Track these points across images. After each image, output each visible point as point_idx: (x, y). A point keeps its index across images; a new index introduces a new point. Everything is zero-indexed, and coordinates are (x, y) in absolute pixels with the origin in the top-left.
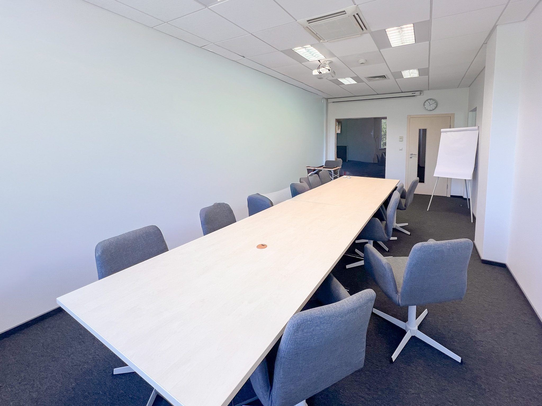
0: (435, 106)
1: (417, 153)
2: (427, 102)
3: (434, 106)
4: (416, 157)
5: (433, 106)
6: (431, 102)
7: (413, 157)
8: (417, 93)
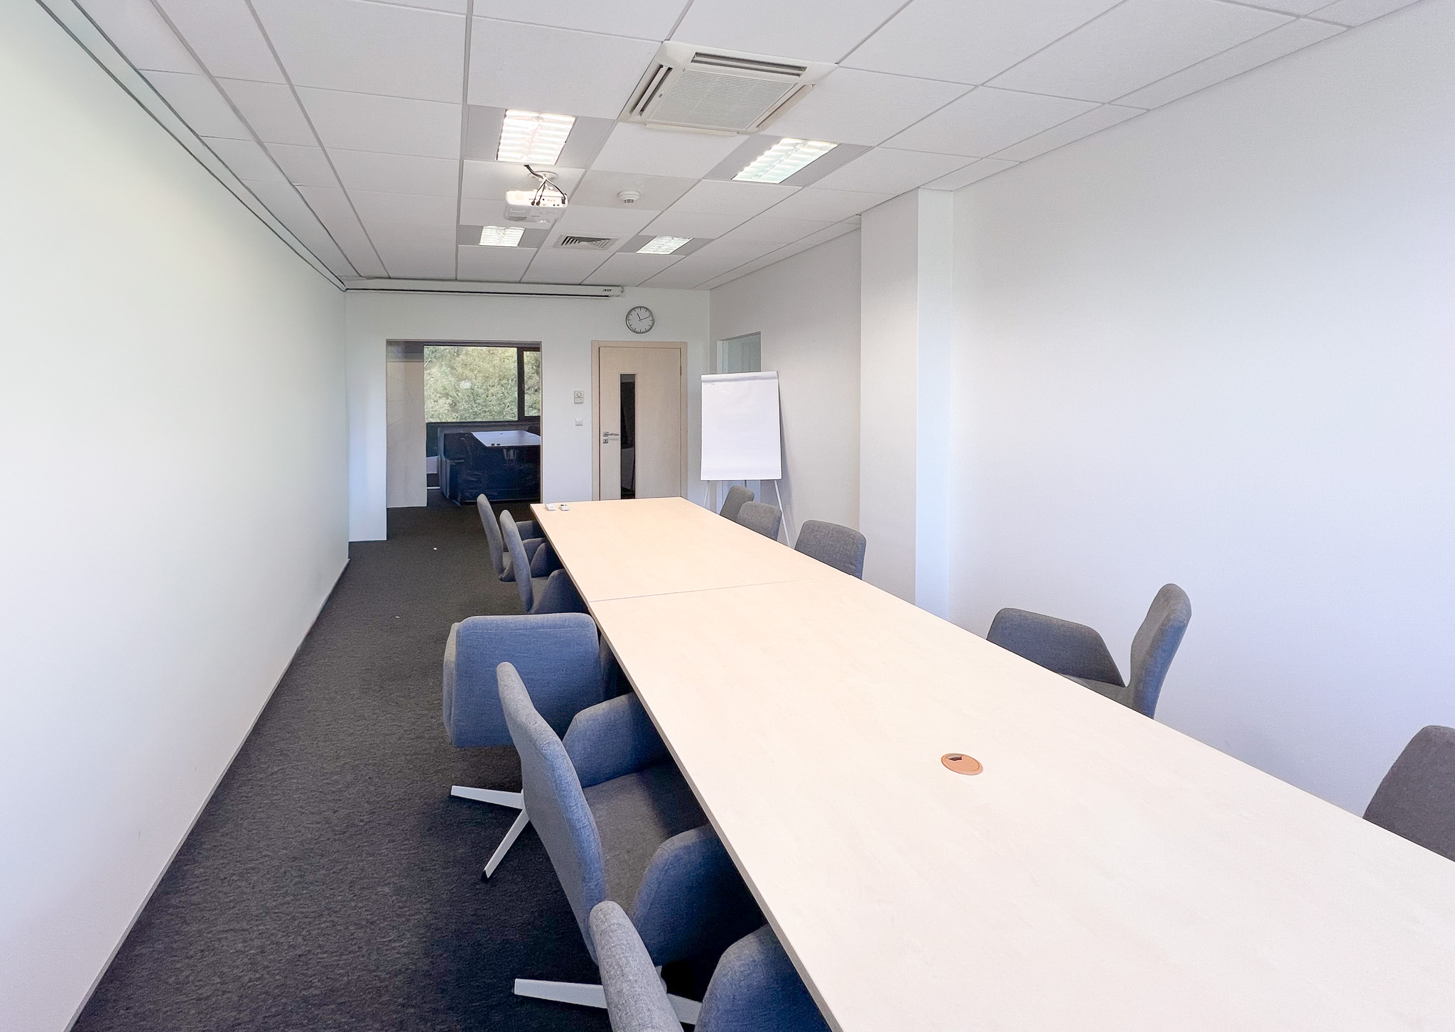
0: (651, 323)
1: (618, 431)
2: (633, 313)
3: (648, 322)
4: (617, 439)
5: (645, 324)
6: (644, 314)
7: (611, 439)
8: (615, 291)
